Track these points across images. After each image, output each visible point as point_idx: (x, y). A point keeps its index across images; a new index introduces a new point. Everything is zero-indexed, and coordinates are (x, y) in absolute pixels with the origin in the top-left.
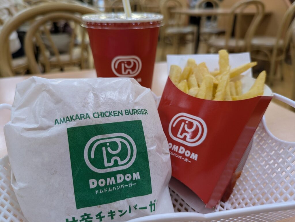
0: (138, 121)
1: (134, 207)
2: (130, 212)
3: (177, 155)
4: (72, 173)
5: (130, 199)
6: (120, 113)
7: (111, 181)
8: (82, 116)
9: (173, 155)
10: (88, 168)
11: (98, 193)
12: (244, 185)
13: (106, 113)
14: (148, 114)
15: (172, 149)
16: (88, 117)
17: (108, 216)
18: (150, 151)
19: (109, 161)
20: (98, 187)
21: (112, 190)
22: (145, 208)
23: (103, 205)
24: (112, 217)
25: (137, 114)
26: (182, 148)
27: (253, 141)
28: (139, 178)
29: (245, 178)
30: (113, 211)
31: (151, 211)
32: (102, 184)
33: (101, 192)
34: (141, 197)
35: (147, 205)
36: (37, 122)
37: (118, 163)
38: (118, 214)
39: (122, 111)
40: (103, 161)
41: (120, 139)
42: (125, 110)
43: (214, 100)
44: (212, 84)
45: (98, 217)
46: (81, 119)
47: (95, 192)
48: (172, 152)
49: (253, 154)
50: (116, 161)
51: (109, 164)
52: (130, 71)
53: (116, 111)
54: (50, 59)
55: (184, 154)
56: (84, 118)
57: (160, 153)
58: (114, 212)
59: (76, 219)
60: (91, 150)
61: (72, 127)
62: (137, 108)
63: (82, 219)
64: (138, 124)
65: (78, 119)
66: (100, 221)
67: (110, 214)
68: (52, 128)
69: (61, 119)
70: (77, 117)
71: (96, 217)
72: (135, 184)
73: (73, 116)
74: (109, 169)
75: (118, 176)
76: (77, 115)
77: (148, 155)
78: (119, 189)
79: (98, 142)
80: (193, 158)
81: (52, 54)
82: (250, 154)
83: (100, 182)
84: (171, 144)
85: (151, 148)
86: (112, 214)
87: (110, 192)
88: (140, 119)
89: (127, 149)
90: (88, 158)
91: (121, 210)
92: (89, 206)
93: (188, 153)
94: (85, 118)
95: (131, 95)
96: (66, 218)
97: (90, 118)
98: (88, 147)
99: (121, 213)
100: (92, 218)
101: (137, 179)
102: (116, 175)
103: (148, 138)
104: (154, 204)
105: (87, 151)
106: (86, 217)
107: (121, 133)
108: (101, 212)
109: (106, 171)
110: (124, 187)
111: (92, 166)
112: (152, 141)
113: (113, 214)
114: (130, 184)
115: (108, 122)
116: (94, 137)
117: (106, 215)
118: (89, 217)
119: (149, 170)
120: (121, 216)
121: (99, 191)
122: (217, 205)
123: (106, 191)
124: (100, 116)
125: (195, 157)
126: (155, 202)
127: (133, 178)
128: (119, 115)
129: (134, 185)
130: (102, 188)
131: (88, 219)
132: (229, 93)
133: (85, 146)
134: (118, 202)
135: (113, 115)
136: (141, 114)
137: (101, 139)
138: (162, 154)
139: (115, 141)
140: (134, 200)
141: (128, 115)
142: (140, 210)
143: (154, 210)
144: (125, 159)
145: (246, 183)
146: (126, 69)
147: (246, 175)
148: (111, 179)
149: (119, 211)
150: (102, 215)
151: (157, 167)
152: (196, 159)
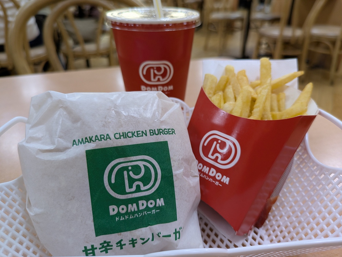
0: (164, 142)
1: (157, 234)
2: (153, 240)
3: (207, 177)
4: (90, 199)
5: (152, 226)
6: (144, 133)
7: (133, 207)
8: (102, 137)
9: (203, 177)
10: (108, 193)
11: (119, 220)
12: (280, 210)
13: (129, 134)
14: (175, 134)
15: (203, 170)
16: (108, 138)
17: (130, 244)
18: (176, 175)
19: (131, 187)
20: (119, 214)
21: (134, 217)
22: (170, 236)
23: (123, 232)
24: (133, 245)
25: (163, 134)
26: (212, 170)
27: (292, 163)
28: (163, 204)
29: (282, 203)
30: (134, 239)
31: (176, 239)
32: (123, 211)
33: (122, 219)
34: (164, 224)
35: (171, 232)
36: (53, 143)
37: (140, 188)
38: (140, 242)
39: (146, 131)
40: (125, 186)
41: (144, 162)
42: (150, 130)
43: (250, 118)
44: (250, 98)
45: (119, 244)
46: (101, 140)
47: (116, 218)
48: (202, 174)
49: (292, 177)
50: (138, 187)
51: (131, 190)
52: (160, 78)
53: (140, 131)
54: (73, 48)
55: (215, 176)
56: (104, 139)
57: (188, 176)
58: (136, 240)
59: (95, 247)
60: (112, 174)
61: (91, 149)
62: (163, 127)
63: (101, 247)
64: (164, 145)
65: (98, 140)
66: (121, 249)
67: (131, 242)
68: (69, 150)
69: (79, 140)
70: (97, 138)
71: (117, 245)
72: (159, 210)
73: (92, 137)
74: (130, 195)
75: (140, 202)
76: (96, 136)
77: (173, 180)
78: (141, 216)
79: (119, 165)
80: (224, 182)
81: (77, 43)
82: (289, 176)
83: (121, 209)
84: (201, 164)
85: (177, 171)
86: (133, 242)
87: (131, 219)
88: (166, 140)
89: (151, 173)
90: (108, 183)
91: (143, 237)
92: (109, 234)
93: (219, 176)
94: (106, 139)
95: (157, 113)
96: (85, 246)
97: (110, 139)
98: (109, 171)
99: (143, 241)
100: (112, 246)
101: (161, 205)
102: (138, 201)
103: (175, 161)
104: (179, 232)
105: (107, 175)
106: (105, 245)
107: (144, 156)
108: (122, 240)
109: (128, 197)
110: (146, 214)
111: (112, 191)
112: (178, 164)
113: (135, 242)
114: (153, 211)
115: (130, 144)
116: (115, 160)
117: (127, 243)
118: (109, 244)
119: (175, 195)
120: (143, 244)
121: (120, 218)
122: (250, 231)
123: (127, 218)
124: (122, 137)
125: (226, 180)
126: (180, 229)
127: (157, 204)
128: (143, 136)
129: (157, 212)
130: (124, 215)
131: (107, 246)
132: (269, 109)
133: (105, 170)
134: (140, 229)
135: (136, 135)
136: (167, 134)
137: (123, 162)
138: (191, 177)
139: (137, 165)
140: (157, 228)
141: (152, 135)
142: (164, 238)
143: (179, 238)
144: (148, 184)
145: (282, 208)
146: (155, 75)
147: (283, 199)
148: (132, 205)
149: (141, 239)
150: (123, 243)
151: (183, 192)
152: (227, 183)
